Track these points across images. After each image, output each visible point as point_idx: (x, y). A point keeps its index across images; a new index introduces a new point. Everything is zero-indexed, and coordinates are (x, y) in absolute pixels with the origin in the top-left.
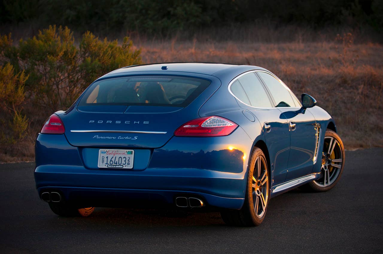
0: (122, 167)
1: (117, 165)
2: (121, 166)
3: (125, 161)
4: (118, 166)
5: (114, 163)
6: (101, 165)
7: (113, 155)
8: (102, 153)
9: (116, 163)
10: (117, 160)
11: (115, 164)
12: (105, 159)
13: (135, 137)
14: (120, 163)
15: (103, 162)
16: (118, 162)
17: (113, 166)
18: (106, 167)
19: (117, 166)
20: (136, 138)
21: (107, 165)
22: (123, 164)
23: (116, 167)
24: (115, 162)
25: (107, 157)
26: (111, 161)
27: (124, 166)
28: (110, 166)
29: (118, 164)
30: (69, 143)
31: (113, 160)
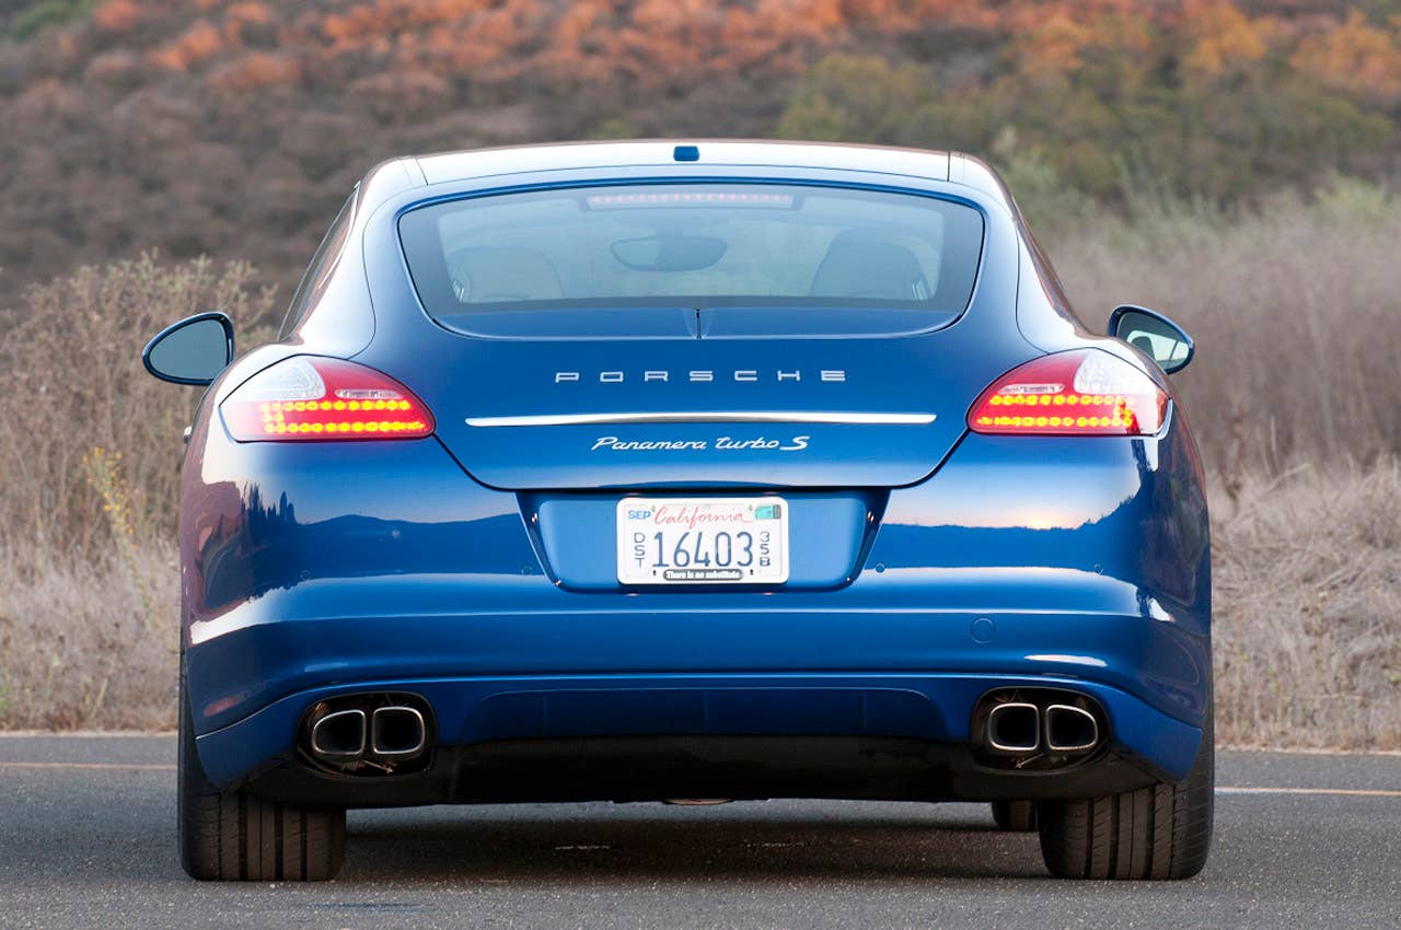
0: (737, 575)
1: (712, 571)
2: (730, 571)
3: (747, 549)
4: (718, 571)
5: (697, 561)
6: (631, 572)
7: (684, 527)
8: (635, 515)
9: (707, 562)
10: (707, 547)
11: (702, 566)
12: (651, 546)
13: (796, 440)
14: (723, 560)
15: (640, 556)
16: (712, 558)
17: (691, 575)
18: (660, 580)
19: (714, 575)
20: (804, 445)
21: (660, 570)
22: (739, 563)
23: (709, 575)
24: (701, 557)
25: (659, 536)
26: (678, 550)
27: (746, 570)
28: (677, 576)
29: (713, 565)
30: (467, 473)
31: (689, 545)
